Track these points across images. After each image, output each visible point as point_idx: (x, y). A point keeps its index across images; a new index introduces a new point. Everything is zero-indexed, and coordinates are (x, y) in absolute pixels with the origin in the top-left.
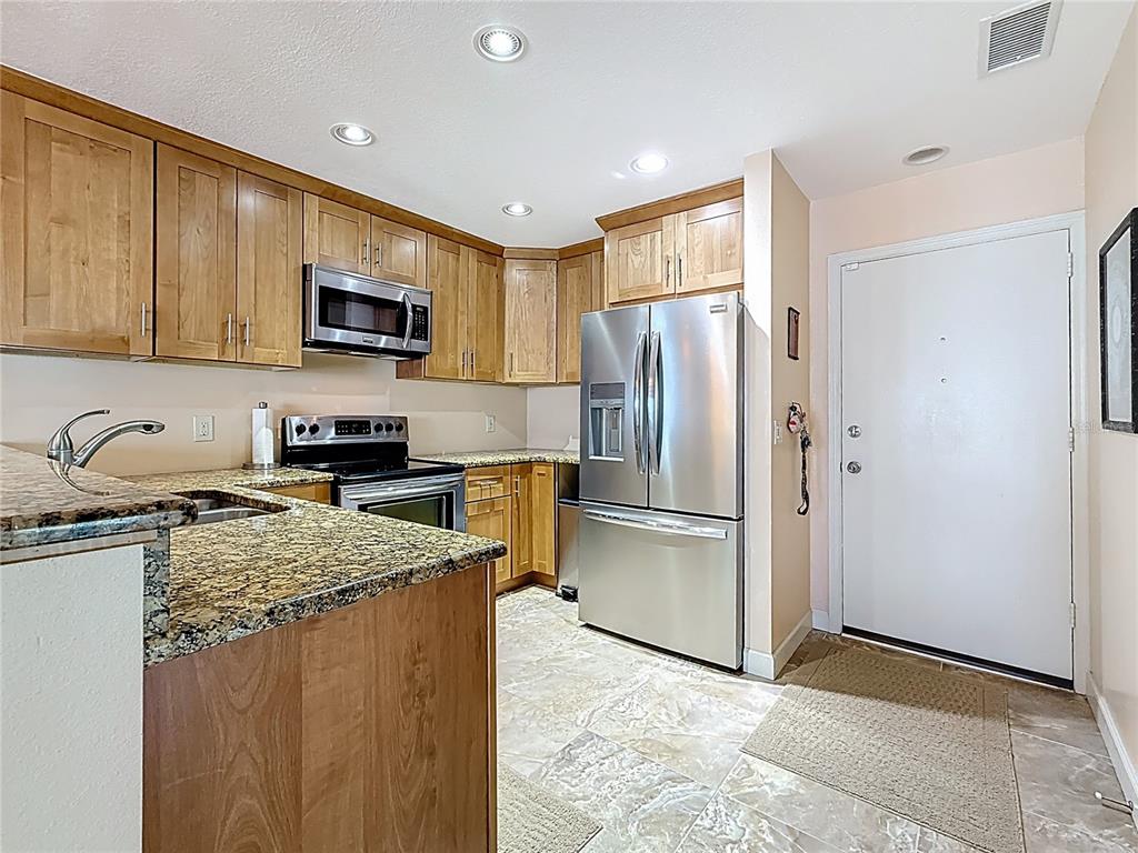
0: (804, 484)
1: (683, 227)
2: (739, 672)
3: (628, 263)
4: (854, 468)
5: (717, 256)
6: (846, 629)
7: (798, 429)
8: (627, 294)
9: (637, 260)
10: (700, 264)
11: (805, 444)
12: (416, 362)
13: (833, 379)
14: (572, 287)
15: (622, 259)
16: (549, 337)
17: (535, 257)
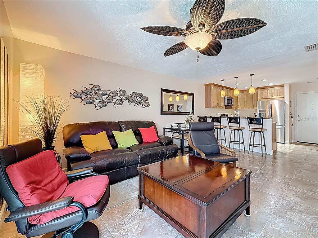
1: (273, 90)
2: (284, 143)
4: (299, 121)
5: (279, 93)
6: (298, 142)
10: (276, 95)
11: (292, 117)
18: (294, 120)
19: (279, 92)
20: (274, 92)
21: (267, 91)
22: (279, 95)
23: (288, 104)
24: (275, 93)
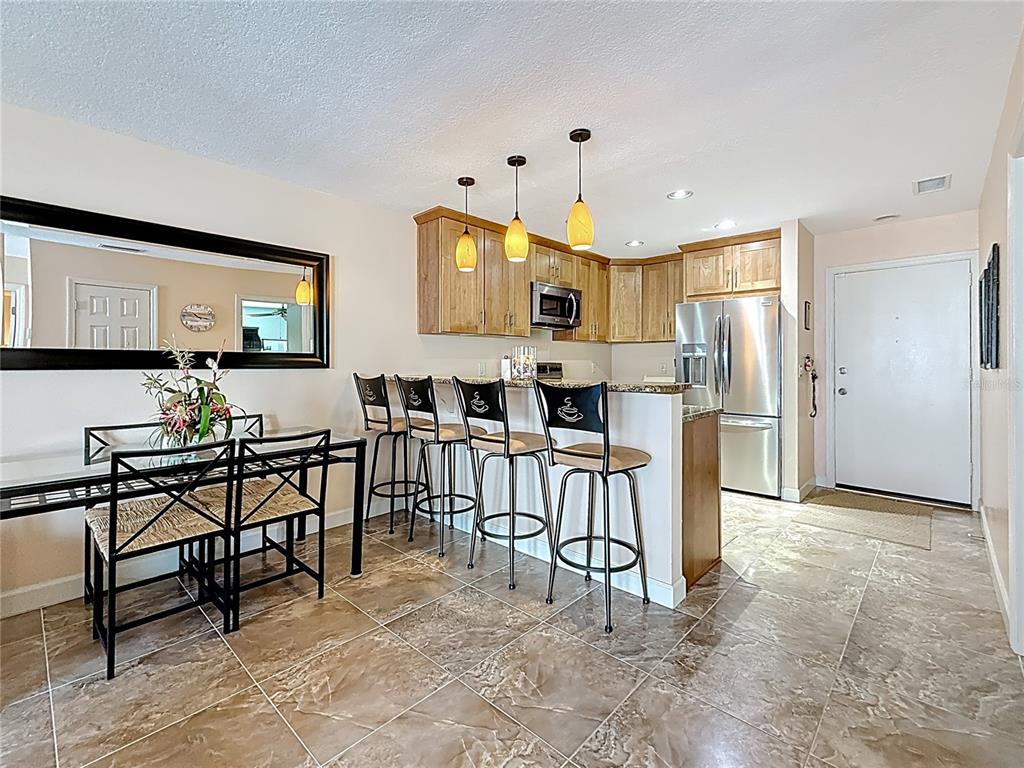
0: (814, 399)
1: (738, 254)
3: (700, 272)
4: (842, 392)
5: (760, 271)
6: (838, 485)
7: (810, 371)
8: (700, 290)
9: (707, 272)
10: (749, 276)
11: (814, 377)
12: (568, 331)
13: (829, 341)
14: (653, 283)
15: (696, 271)
16: (637, 315)
17: (629, 264)
18: (825, 387)
19: (760, 261)
20: (743, 266)
21: (717, 260)
22: (760, 277)
23: (796, 317)
24: (747, 268)
